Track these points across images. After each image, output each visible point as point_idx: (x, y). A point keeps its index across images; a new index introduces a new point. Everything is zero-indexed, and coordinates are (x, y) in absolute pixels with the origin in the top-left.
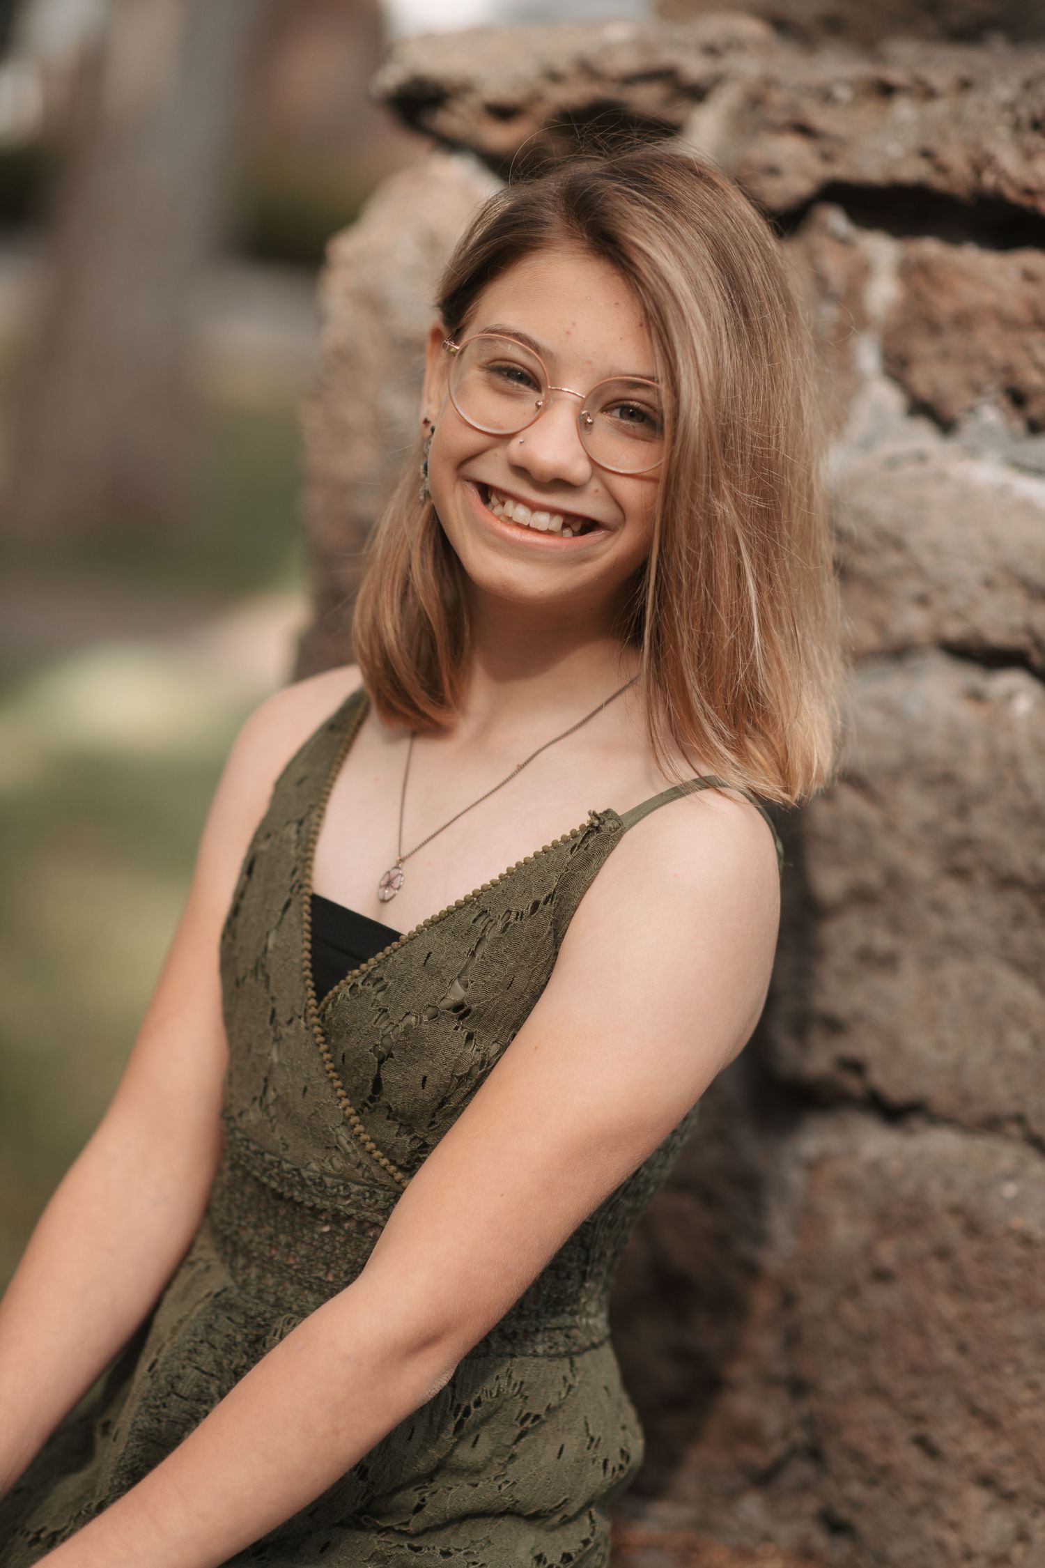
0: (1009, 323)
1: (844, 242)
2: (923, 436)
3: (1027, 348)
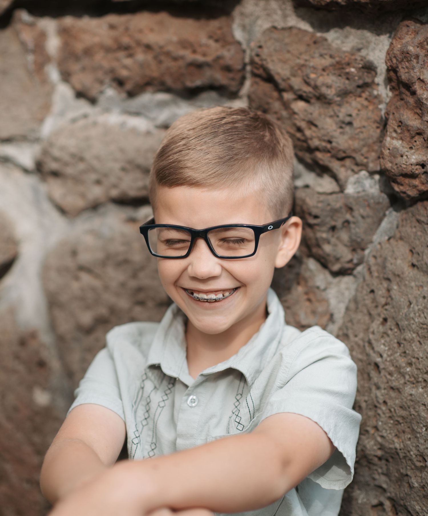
0: (108, 50)
1: (31, 25)
2: (84, 107)
3: (117, 60)
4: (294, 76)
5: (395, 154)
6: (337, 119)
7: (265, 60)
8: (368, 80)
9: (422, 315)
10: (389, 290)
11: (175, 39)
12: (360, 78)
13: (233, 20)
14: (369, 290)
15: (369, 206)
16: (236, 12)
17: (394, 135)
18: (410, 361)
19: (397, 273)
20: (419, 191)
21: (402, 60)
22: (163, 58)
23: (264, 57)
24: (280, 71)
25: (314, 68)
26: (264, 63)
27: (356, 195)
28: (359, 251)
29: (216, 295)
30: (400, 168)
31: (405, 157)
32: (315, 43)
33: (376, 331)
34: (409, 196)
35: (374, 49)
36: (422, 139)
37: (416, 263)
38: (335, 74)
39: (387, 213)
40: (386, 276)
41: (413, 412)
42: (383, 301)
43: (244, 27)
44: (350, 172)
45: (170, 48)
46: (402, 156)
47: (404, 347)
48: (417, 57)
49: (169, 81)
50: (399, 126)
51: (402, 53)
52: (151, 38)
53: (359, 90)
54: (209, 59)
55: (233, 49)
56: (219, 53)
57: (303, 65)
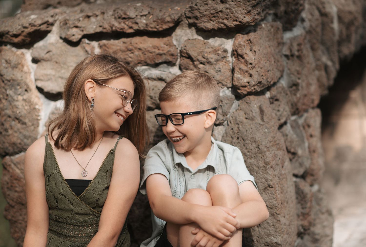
0: (123, 51)
1: (88, 44)
3: (127, 55)
4: (199, 55)
5: (238, 79)
6: (215, 70)
7: (188, 51)
8: (225, 55)
9: (252, 134)
10: (238, 128)
11: (151, 46)
12: (222, 55)
13: (172, 38)
14: (231, 129)
15: (228, 100)
16: (174, 35)
17: (238, 73)
18: (248, 151)
19: (241, 121)
20: (247, 92)
21: (239, 47)
22: (146, 53)
23: (187, 50)
24: (193, 54)
25: (206, 52)
26: (187, 52)
27: (223, 96)
28: (225, 116)
29: (177, 138)
30: (241, 84)
31: (242, 80)
32: (205, 44)
33: (235, 142)
34: (244, 94)
35: (226, 45)
36: (247, 74)
37: (247, 117)
38: (213, 54)
39: (234, 101)
40: (237, 123)
41: (251, 168)
42: (236, 132)
43: (177, 40)
44: (220, 88)
45: (149, 49)
46: (241, 80)
47: (246, 146)
48: (244, 46)
49: (149, 61)
50: (239, 70)
51: (239, 45)
52: (141, 46)
53: (222, 59)
54: (165, 52)
55: (174, 48)
56: (169, 49)
57: (202, 52)
